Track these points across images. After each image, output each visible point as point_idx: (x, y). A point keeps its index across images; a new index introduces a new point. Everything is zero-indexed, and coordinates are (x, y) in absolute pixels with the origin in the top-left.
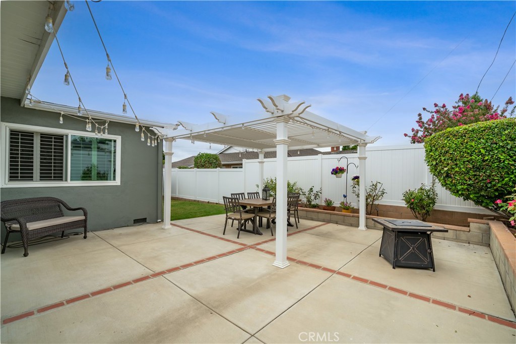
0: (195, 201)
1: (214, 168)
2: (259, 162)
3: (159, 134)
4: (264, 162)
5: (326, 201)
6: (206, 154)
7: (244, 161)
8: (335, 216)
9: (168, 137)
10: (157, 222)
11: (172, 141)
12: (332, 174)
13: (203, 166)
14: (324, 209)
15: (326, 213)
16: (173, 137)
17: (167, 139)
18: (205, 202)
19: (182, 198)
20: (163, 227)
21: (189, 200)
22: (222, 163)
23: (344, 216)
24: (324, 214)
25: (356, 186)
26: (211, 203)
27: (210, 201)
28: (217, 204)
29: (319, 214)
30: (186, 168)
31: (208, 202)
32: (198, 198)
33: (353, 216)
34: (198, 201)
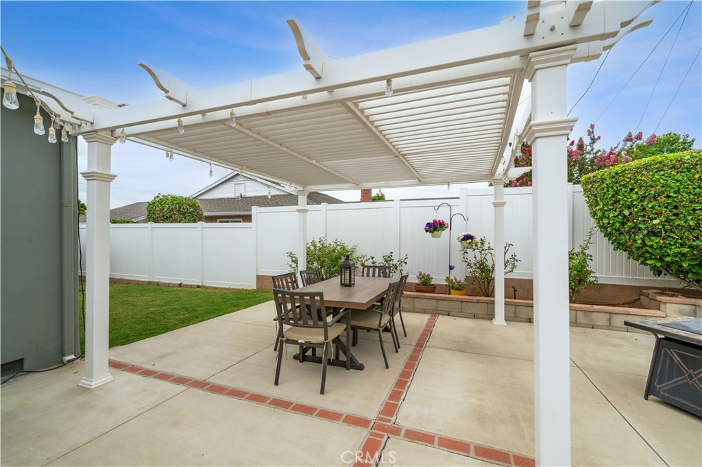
0: (150, 283)
1: (189, 221)
2: (298, 210)
3: (65, 116)
4: (308, 210)
5: (421, 276)
6: (172, 197)
7: (255, 211)
8: (445, 302)
9: (96, 127)
10: (63, 364)
11: (110, 143)
12: (427, 231)
13: (167, 219)
14: (417, 291)
15: (429, 298)
16: (112, 130)
17: (92, 135)
18: (174, 285)
19: (119, 279)
20: (84, 382)
21: (138, 283)
22: (205, 214)
23: (462, 302)
24: (424, 301)
25: (468, 250)
26: (186, 286)
27: (184, 283)
28: (198, 287)
29: (416, 300)
30: (128, 222)
31: (180, 285)
32: (157, 278)
33: (478, 302)
34: (158, 284)
